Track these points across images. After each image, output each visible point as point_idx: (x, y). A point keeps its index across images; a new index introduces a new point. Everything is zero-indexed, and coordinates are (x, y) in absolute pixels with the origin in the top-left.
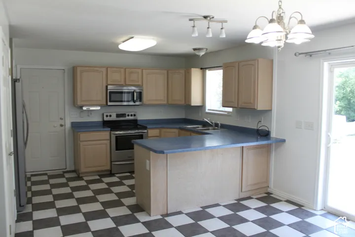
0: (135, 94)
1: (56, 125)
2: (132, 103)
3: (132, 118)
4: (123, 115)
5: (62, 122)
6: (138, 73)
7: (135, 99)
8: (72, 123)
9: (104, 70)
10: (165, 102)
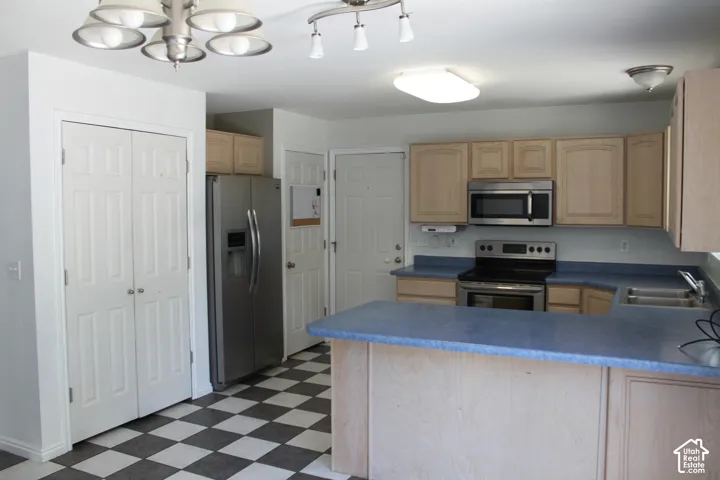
0: (530, 200)
1: (387, 260)
2: (525, 222)
3: (543, 256)
4: (521, 248)
5: (398, 254)
6: (544, 149)
7: (530, 211)
8: (417, 258)
9: (464, 148)
10: (620, 221)
